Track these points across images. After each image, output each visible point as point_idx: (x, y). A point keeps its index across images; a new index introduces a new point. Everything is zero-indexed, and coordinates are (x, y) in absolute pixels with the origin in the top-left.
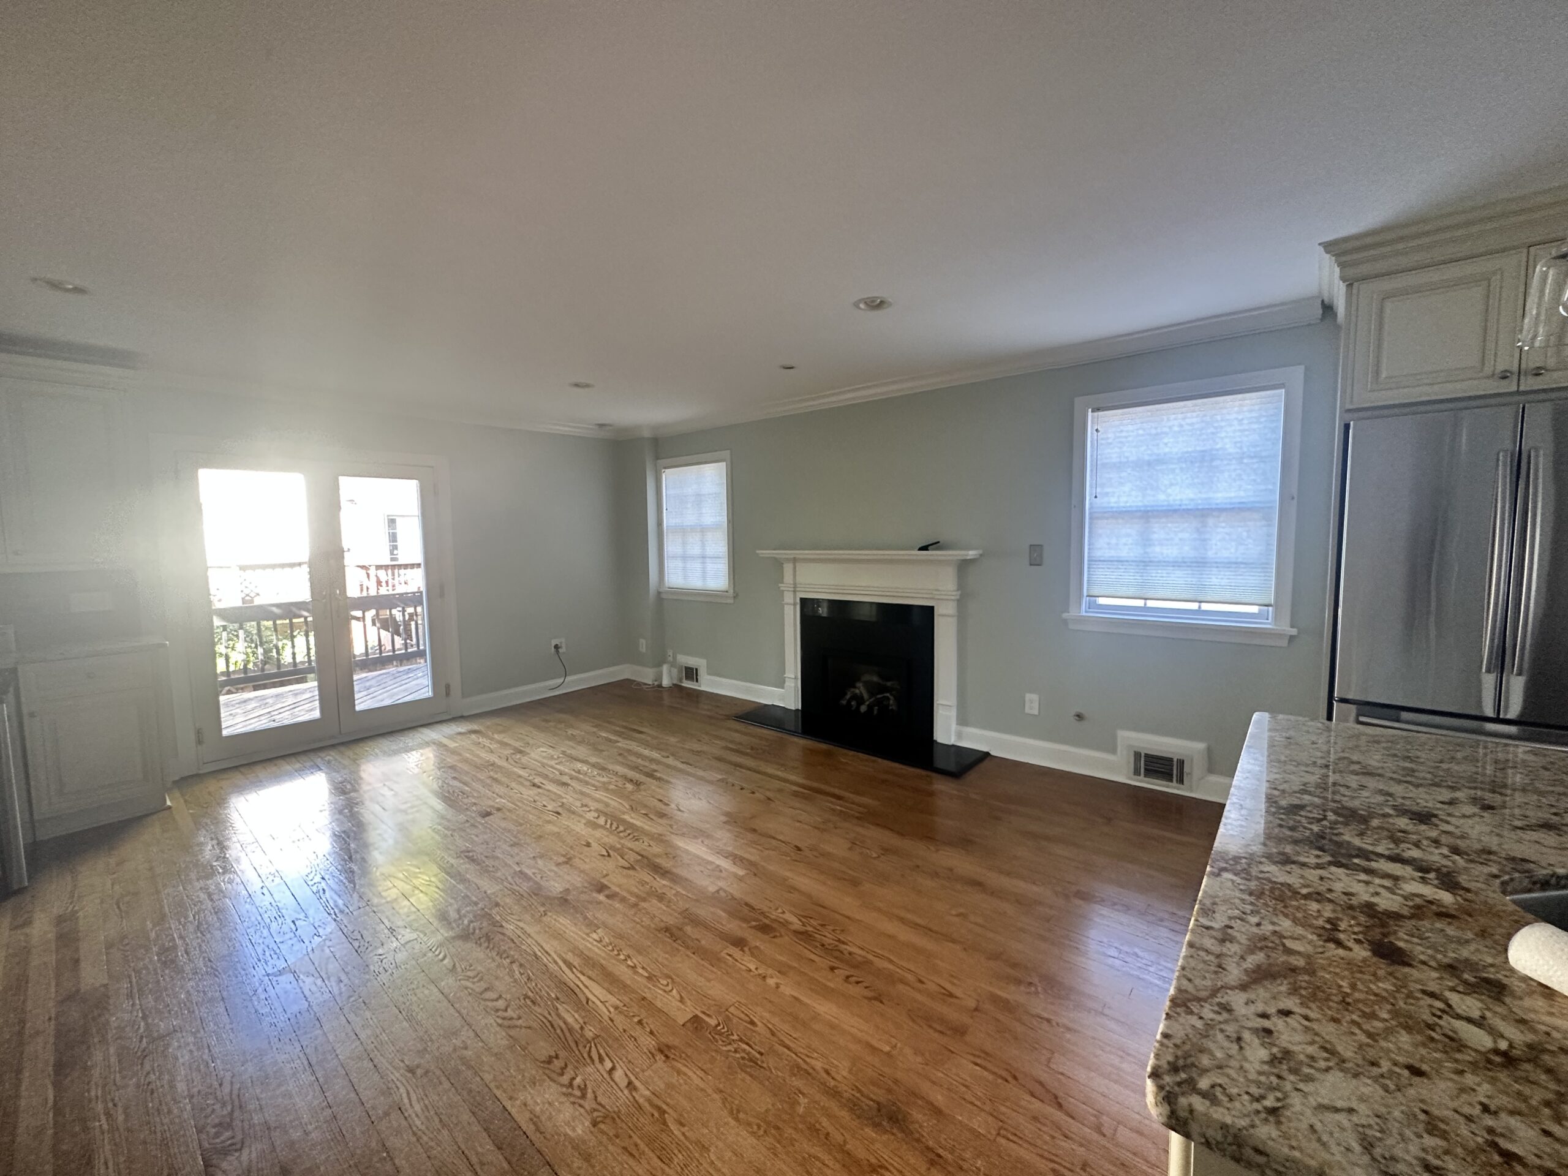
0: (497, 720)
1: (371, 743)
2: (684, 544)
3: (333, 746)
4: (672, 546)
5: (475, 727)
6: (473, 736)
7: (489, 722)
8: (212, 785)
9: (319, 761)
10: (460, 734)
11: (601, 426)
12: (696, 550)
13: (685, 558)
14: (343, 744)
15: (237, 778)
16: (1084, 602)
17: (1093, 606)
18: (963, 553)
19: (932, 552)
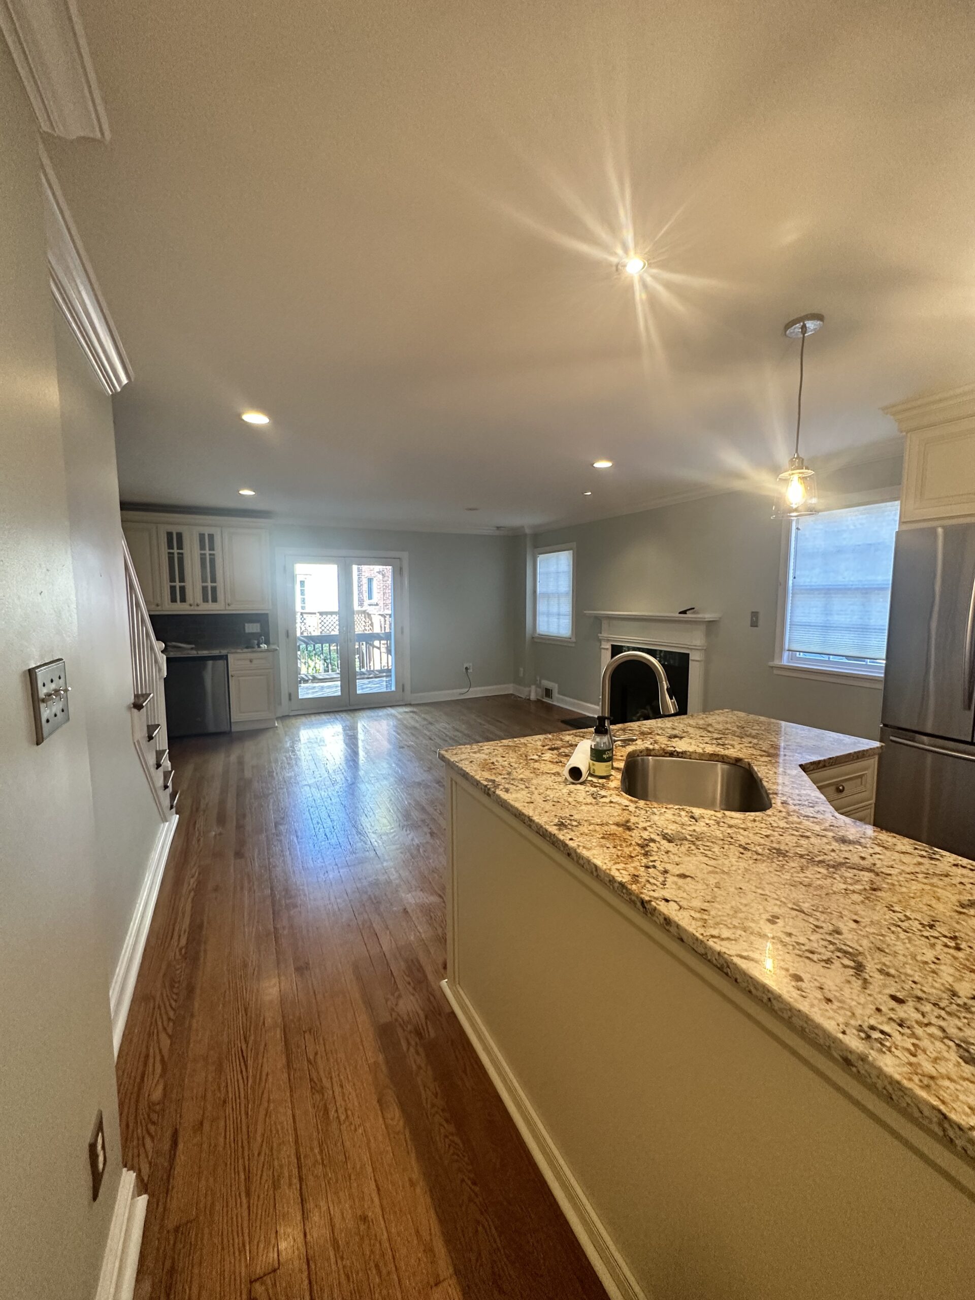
0: (427, 708)
1: (362, 712)
2: (548, 604)
3: (346, 711)
4: (541, 607)
5: (415, 710)
6: (411, 714)
7: (422, 708)
8: (293, 721)
9: (338, 716)
10: (406, 712)
11: (498, 528)
12: (554, 609)
13: (548, 614)
14: (350, 710)
15: (303, 719)
16: (786, 655)
17: (791, 659)
18: (708, 616)
19: (689, 615)
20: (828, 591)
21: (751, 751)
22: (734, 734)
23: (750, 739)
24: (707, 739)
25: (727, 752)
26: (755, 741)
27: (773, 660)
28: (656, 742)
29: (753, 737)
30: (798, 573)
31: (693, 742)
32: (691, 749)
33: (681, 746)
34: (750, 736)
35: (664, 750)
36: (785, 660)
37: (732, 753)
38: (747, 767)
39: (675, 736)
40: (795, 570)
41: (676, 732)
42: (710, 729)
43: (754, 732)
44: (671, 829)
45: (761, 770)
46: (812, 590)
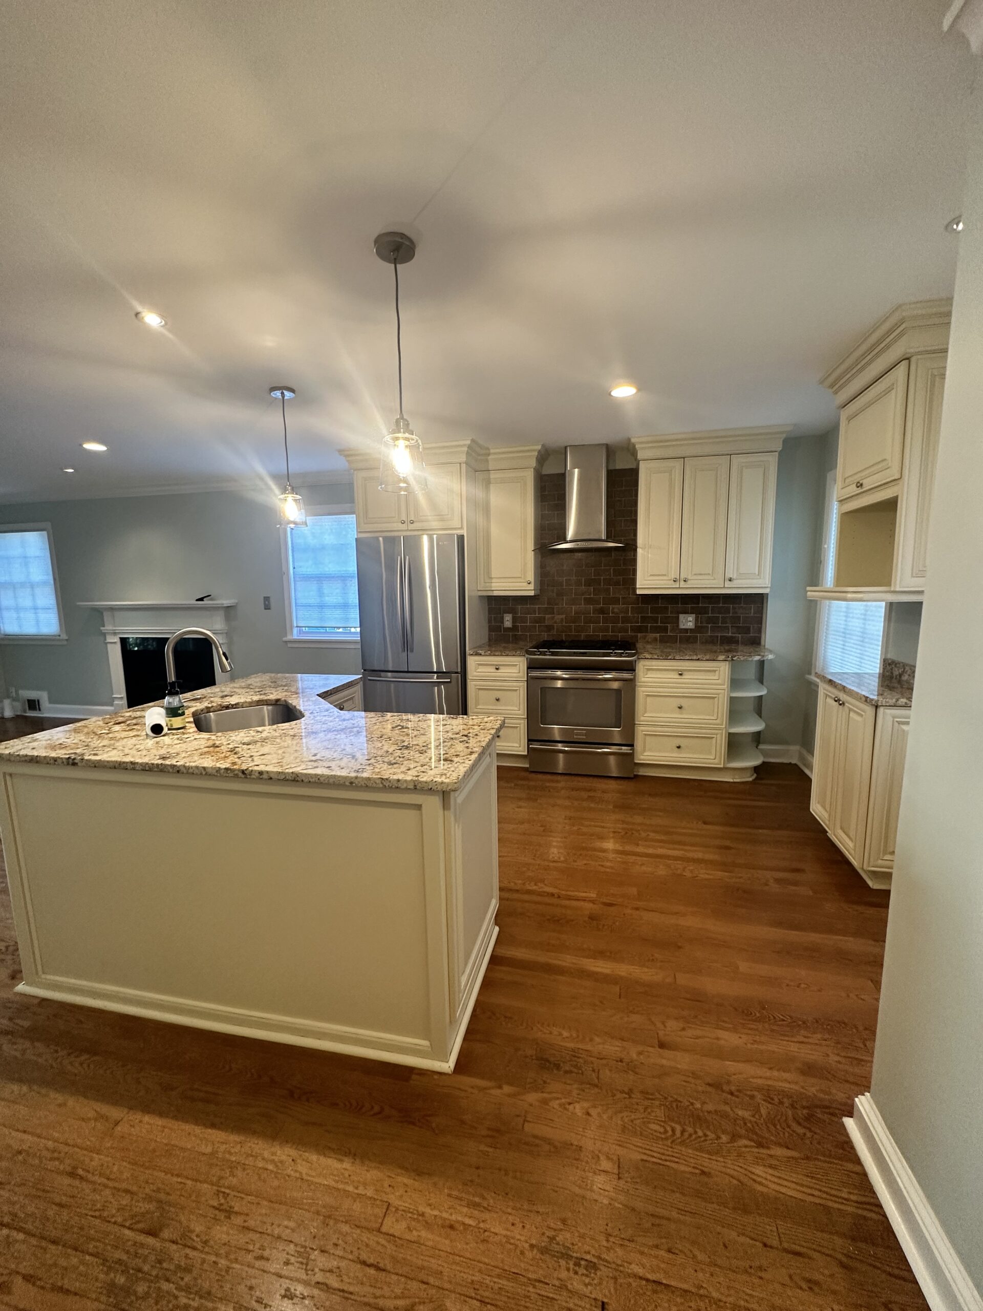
12: (27, 603)
13: (19, 609)
16: (295, 631)
17: (300, 632)
18: (226, 602)
19: (206, 602)
20: (320, 578)
21: (286, 693)
22: (270, 687)
23: (282, 688)
24: (252, 693)
25: (268, 697)
26: (286, 688)
27: (286, 636)
28: (212, 702)
29: (284, 686)
30: (296, 564)
31: (242, 696)
32: (242, 700)
33: (233, 700)
34: (282, 686)
35: (220, 705)
36: (295, 635)
37: (273, 697)
38: (284, 703)
39: (226, 696)
40: (293, 562)
41: (225, 693)
42: (251, 687)
43: (284, 684)
44: (246, 740)
45: (293, 701)
46: (307, 578)
